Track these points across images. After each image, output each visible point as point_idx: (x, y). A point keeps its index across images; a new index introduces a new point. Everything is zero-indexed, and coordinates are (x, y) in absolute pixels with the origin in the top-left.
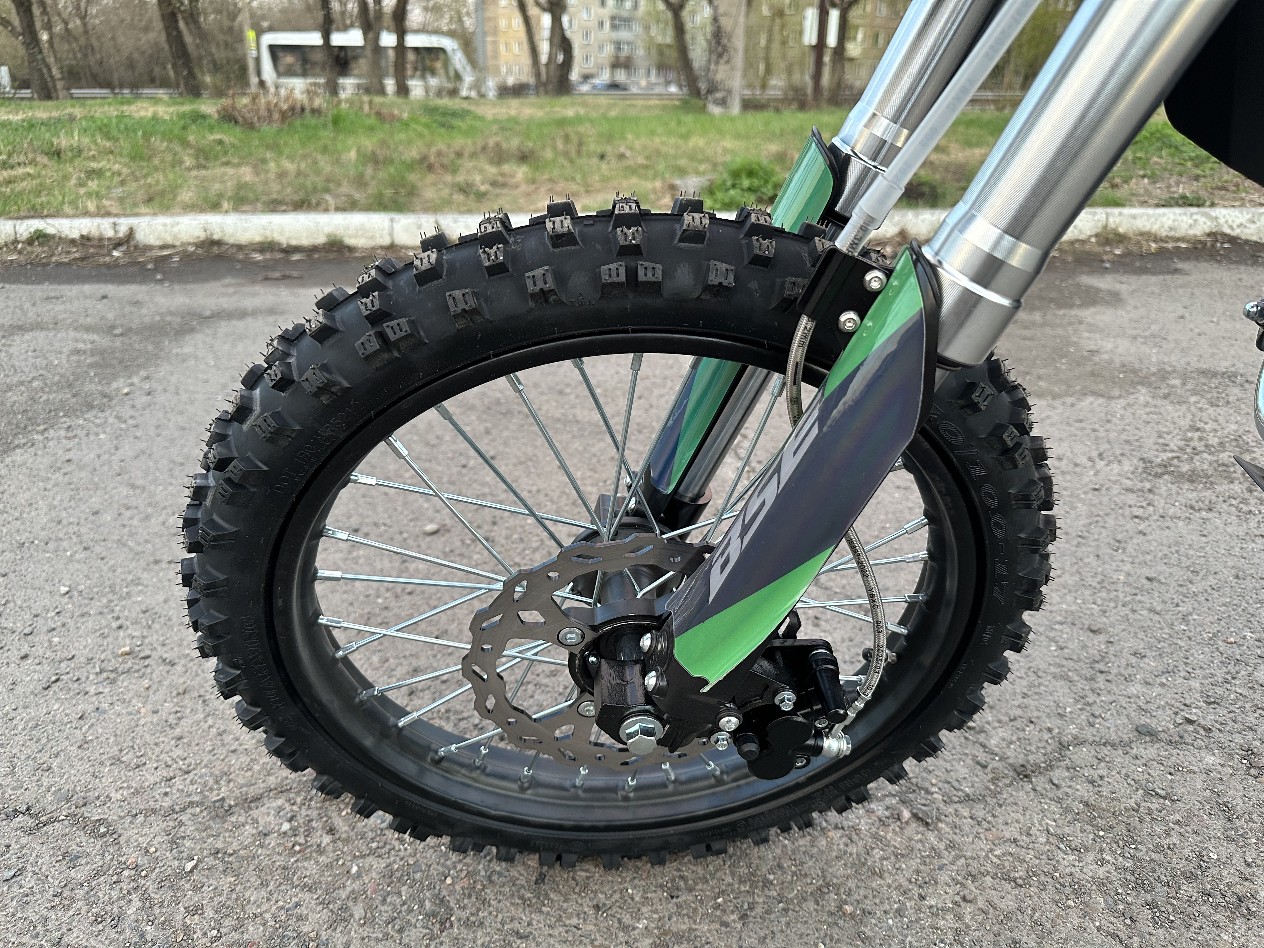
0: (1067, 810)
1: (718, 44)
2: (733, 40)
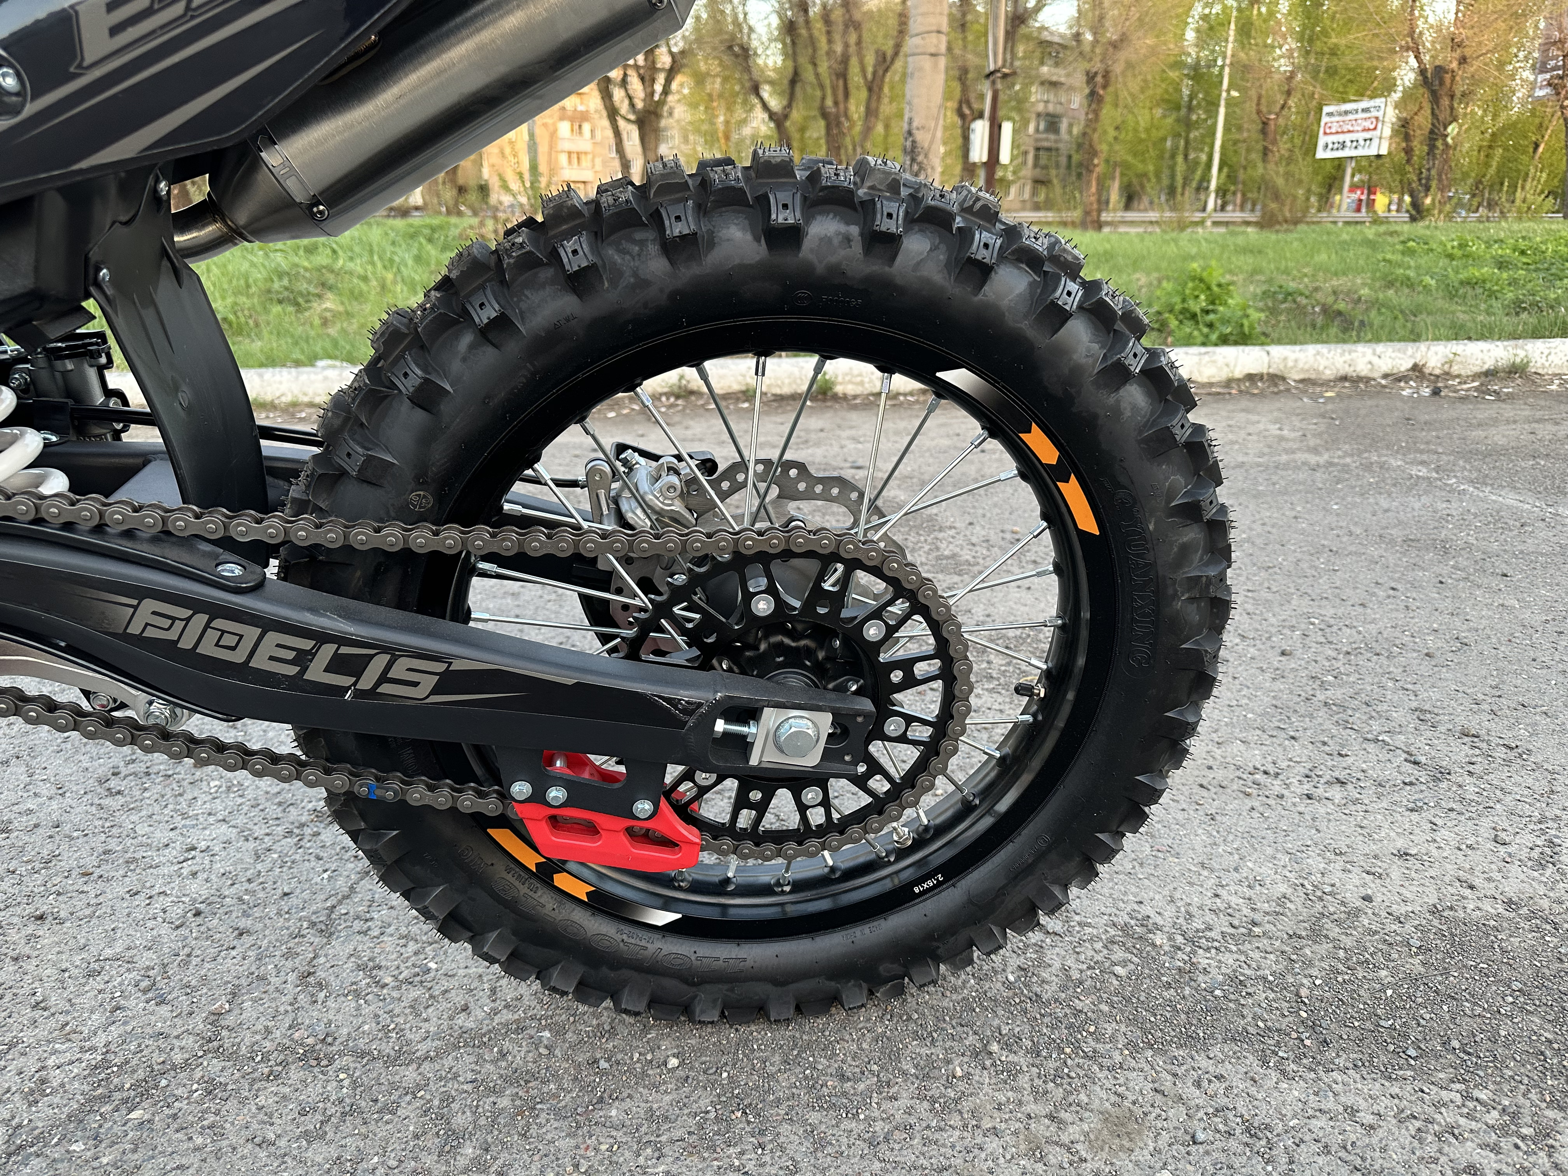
1: (913, 160)
2: (931, 156)
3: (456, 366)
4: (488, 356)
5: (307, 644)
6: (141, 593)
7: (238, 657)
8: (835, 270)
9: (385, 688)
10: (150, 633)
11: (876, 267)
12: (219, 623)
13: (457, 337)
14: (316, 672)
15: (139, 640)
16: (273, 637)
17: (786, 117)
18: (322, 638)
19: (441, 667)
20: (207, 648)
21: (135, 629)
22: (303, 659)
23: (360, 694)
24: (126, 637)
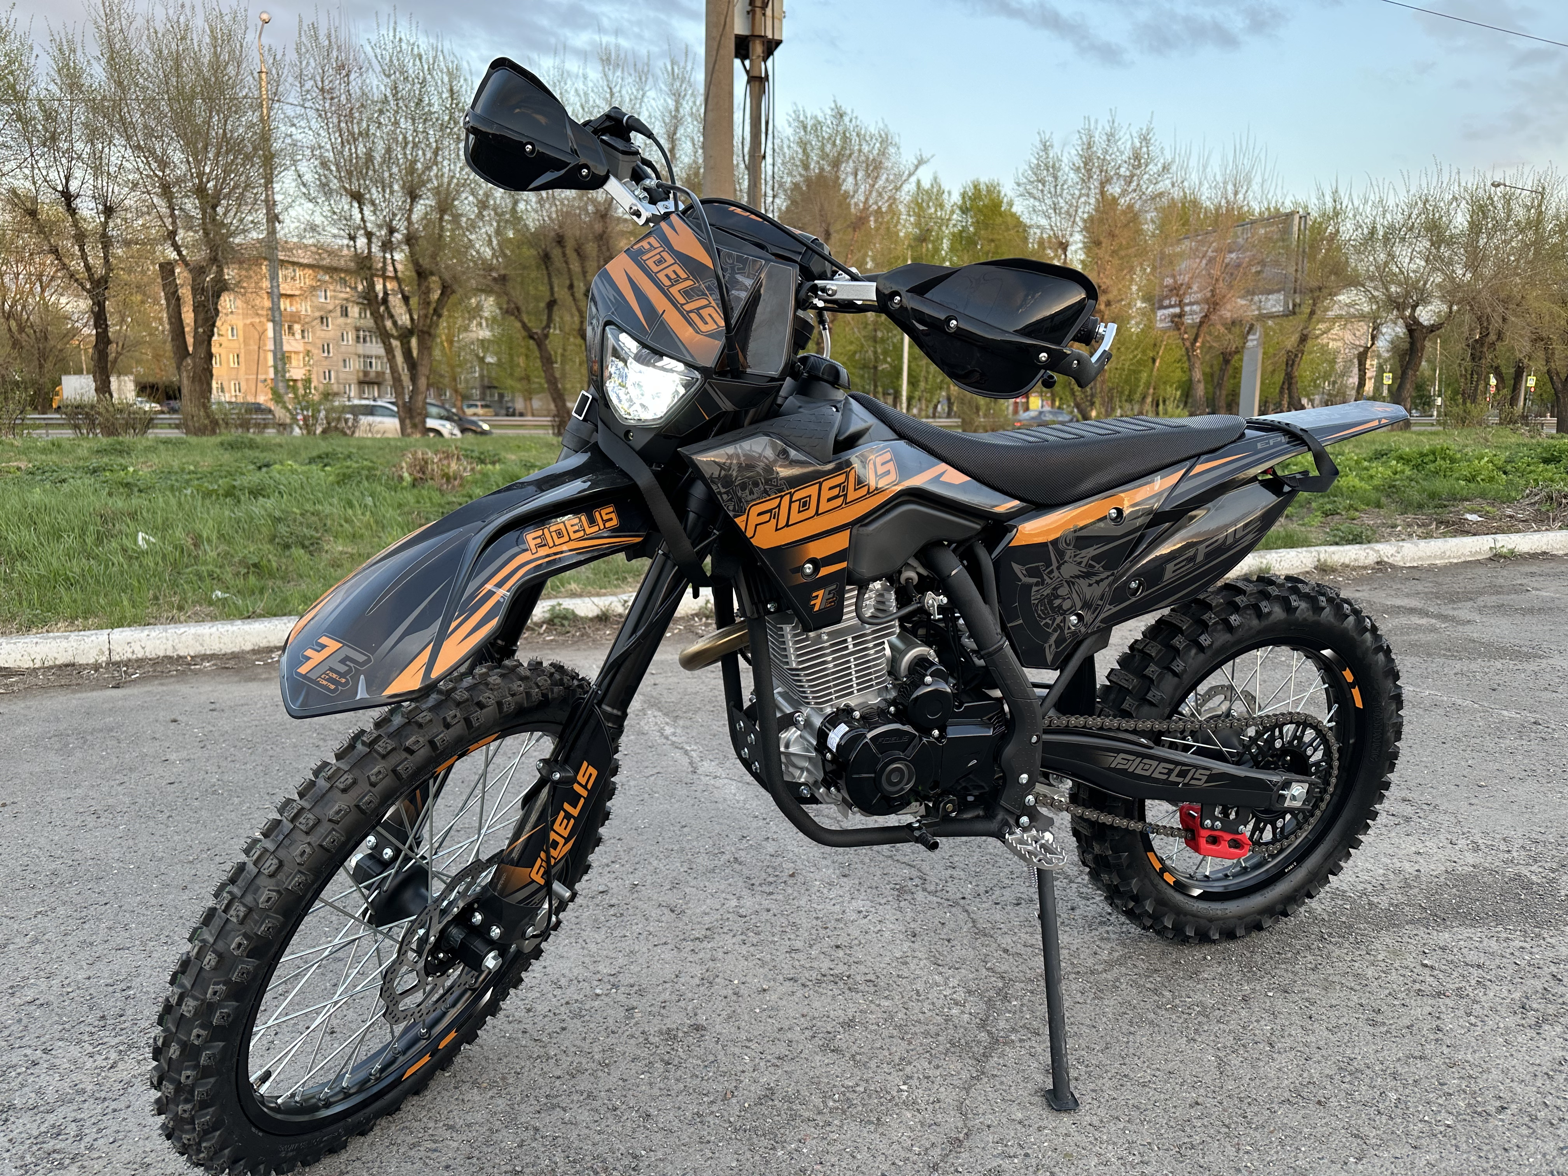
3: (1190, 660)
4: (1202, 656)
5: (1172, 766)
6: (1118, 751)
7: (1148, 774)
8: (1305, 620)
9: (1192, 782)
10: (1119, 766)
11: (1316, 618)
12: (1145, 761)
13: (1190, 650)
14: (1172, 778)
15: (1115, 770)
16: (1163, 765)
17: (546, 336)
18: (1177, 763)
19: (1208, 773)
20: (1138, 771)
21: (1113, 766)
22: (1170, 771)
23: (1184, 785)
24: (1109, 769)
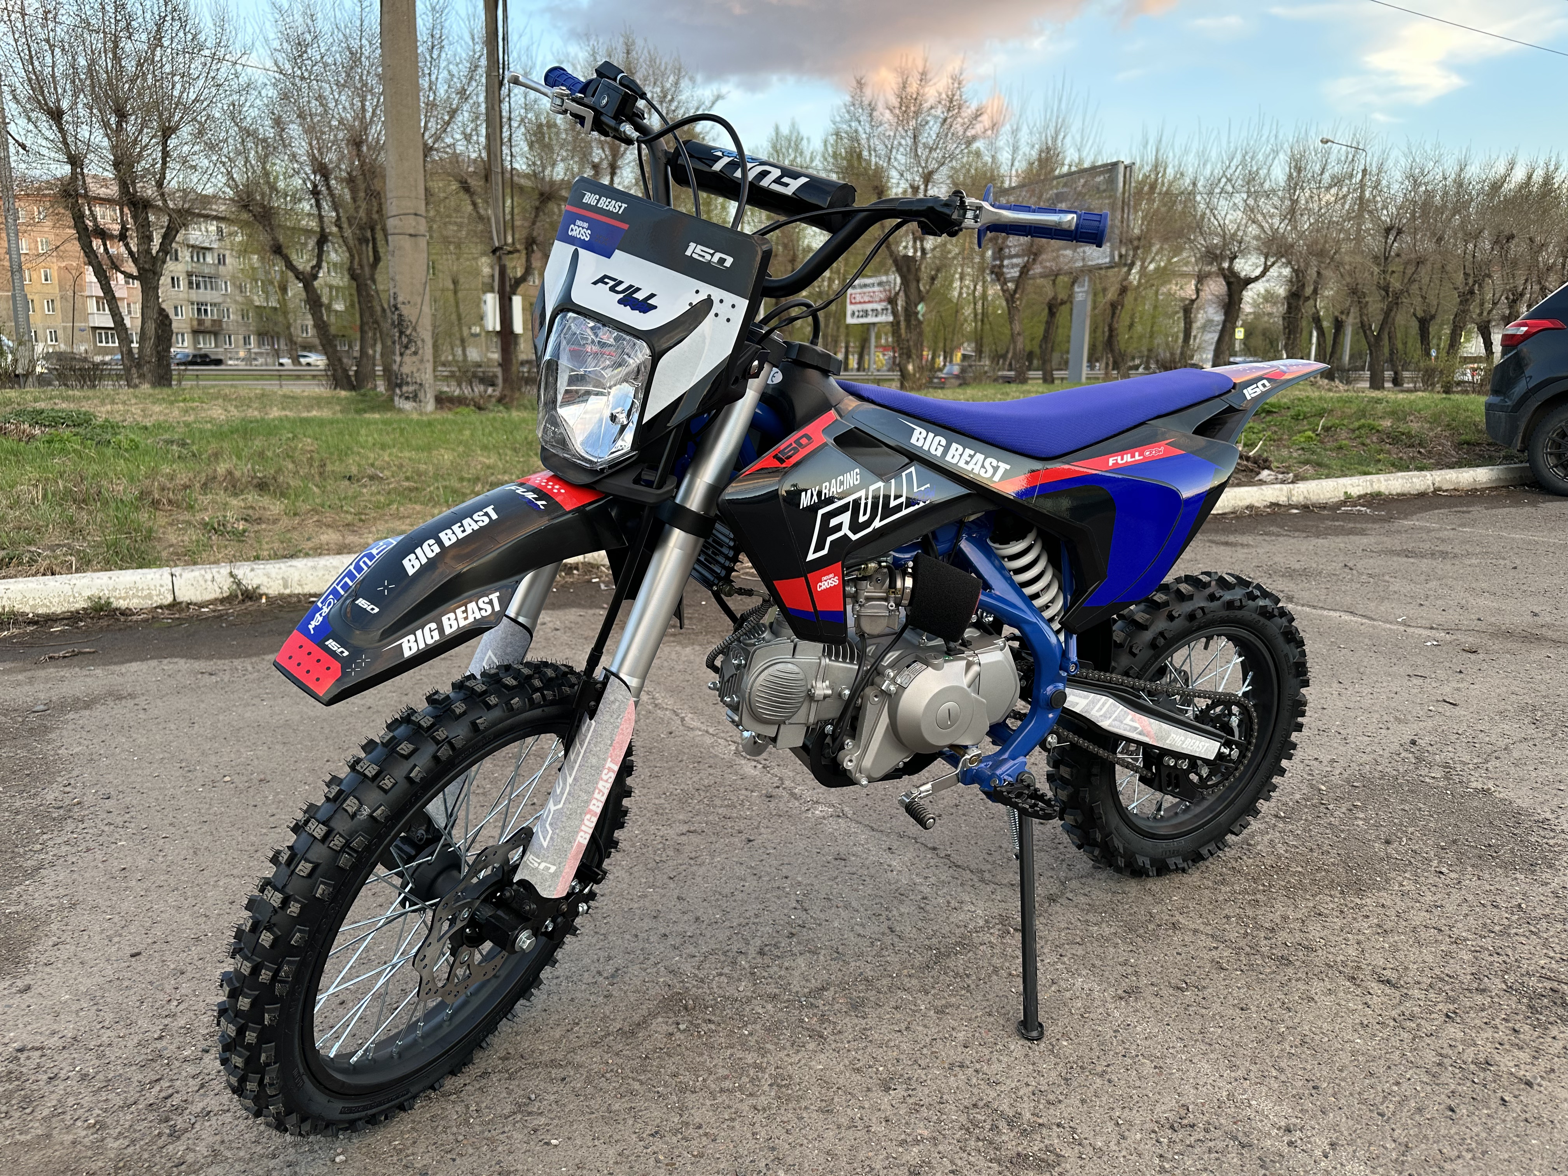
0: (1083, 910)
1: (401, 333)
2: (418, 329)
17: (315, 277)
